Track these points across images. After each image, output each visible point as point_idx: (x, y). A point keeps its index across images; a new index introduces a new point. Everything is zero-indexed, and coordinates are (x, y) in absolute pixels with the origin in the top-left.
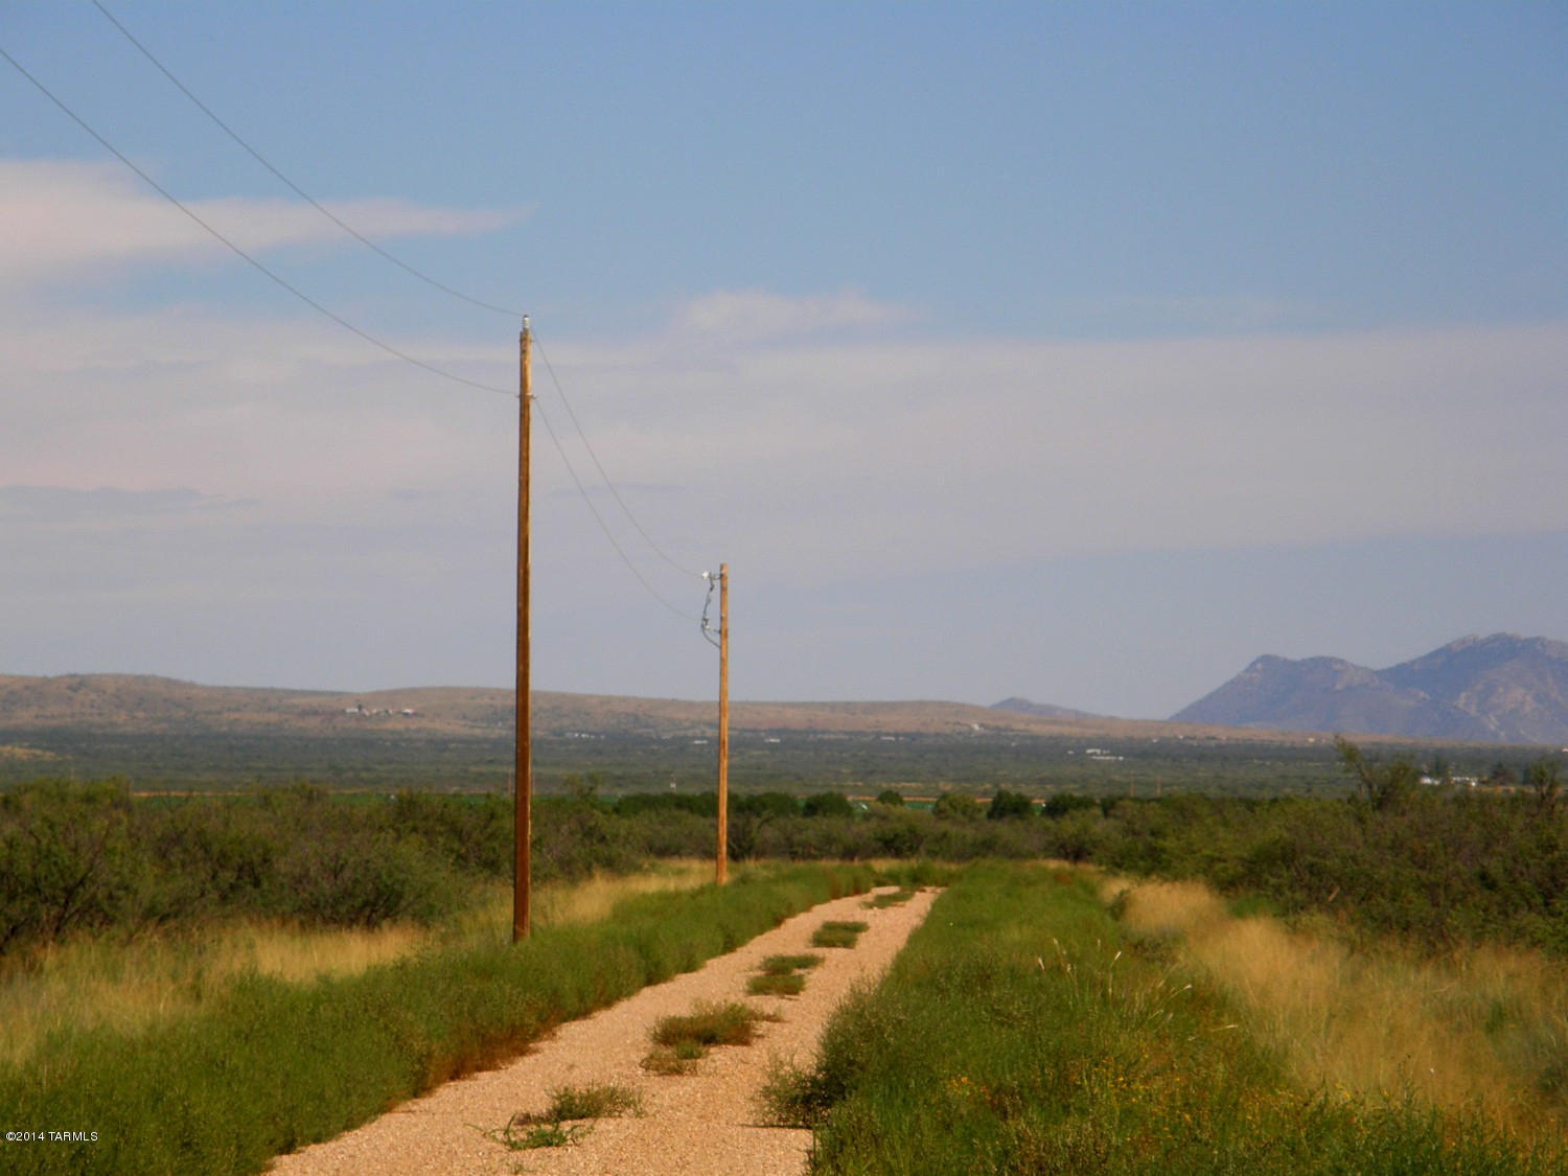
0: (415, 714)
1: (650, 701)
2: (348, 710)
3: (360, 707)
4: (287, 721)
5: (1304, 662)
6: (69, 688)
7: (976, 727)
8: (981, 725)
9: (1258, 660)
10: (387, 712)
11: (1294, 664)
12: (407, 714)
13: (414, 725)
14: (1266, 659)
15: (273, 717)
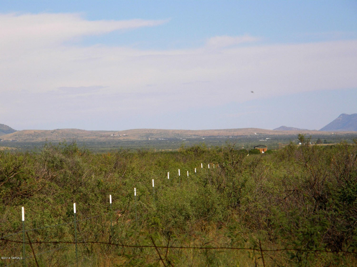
0: (126, 136)
1: (184, 130)
2: (111, 135)
3: (114, 135)
4: (97, 138)
5: (352, 115)
6: (51, 132)
7: (256, 134)
8: (257, 133)
9: (341, 115)
10: (120, 135)
11: (349, 115)
12: (124, 135)
13: (125, 138)
14: (343, 115)
15: (94, 137)
